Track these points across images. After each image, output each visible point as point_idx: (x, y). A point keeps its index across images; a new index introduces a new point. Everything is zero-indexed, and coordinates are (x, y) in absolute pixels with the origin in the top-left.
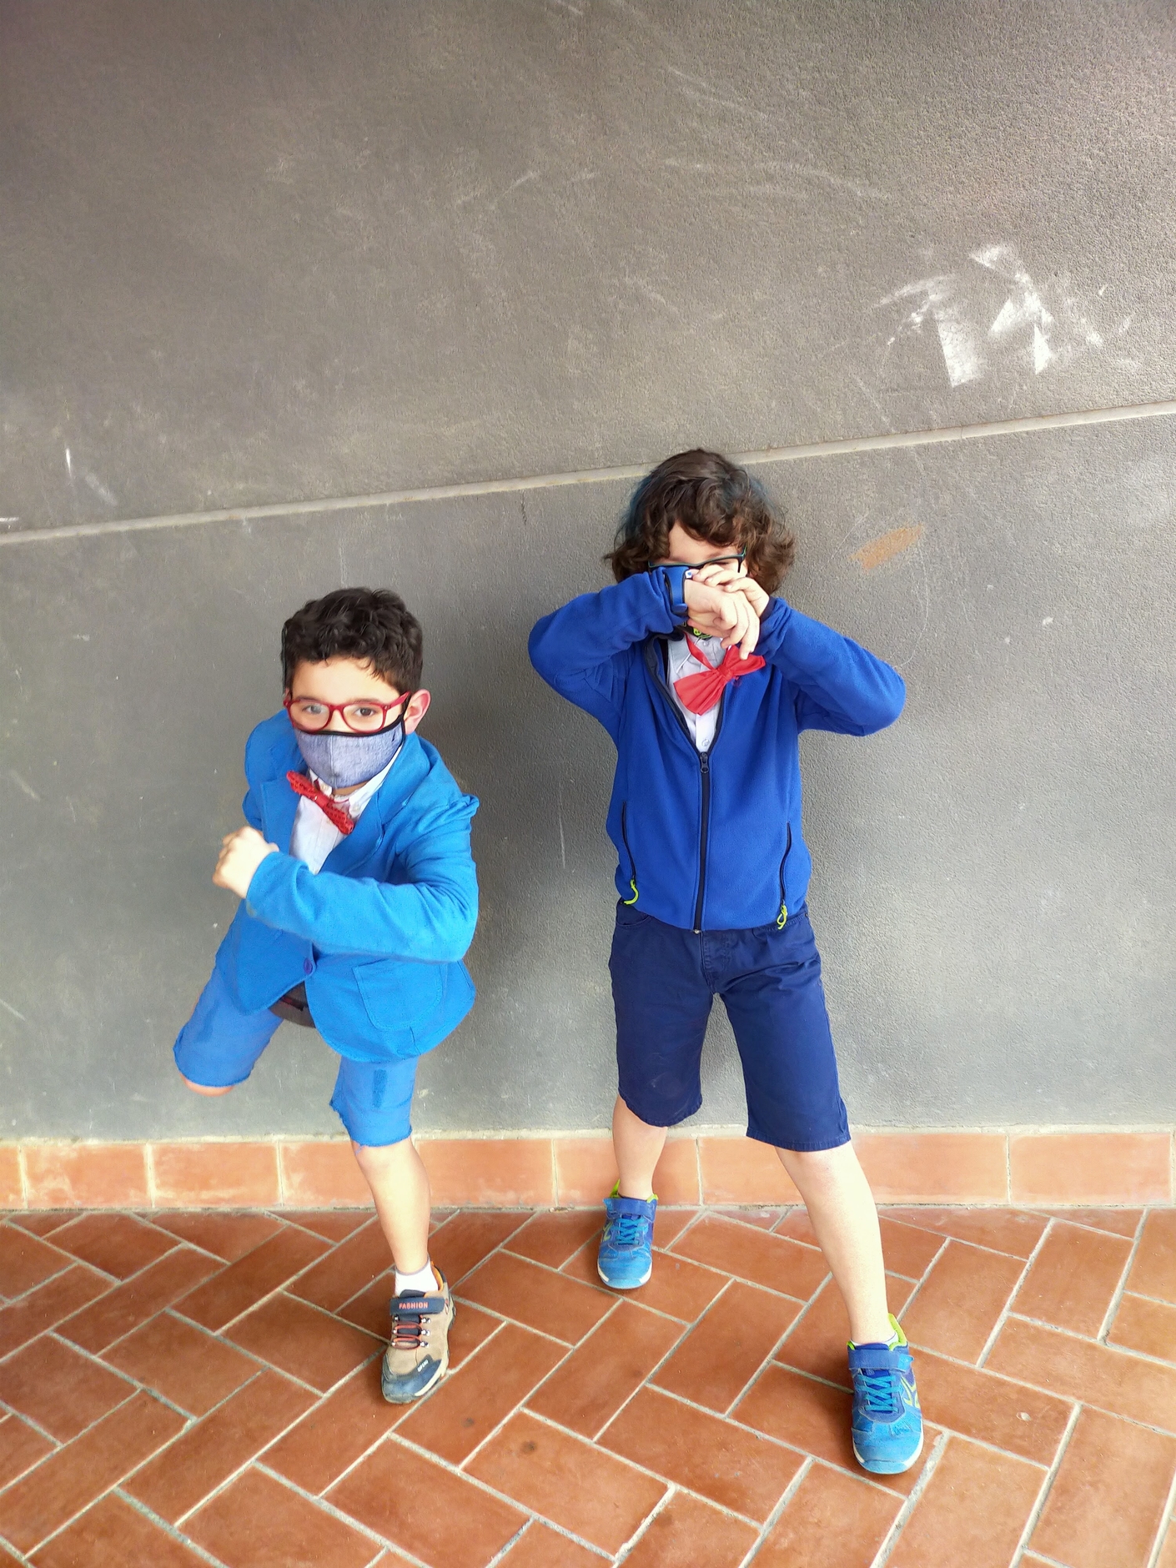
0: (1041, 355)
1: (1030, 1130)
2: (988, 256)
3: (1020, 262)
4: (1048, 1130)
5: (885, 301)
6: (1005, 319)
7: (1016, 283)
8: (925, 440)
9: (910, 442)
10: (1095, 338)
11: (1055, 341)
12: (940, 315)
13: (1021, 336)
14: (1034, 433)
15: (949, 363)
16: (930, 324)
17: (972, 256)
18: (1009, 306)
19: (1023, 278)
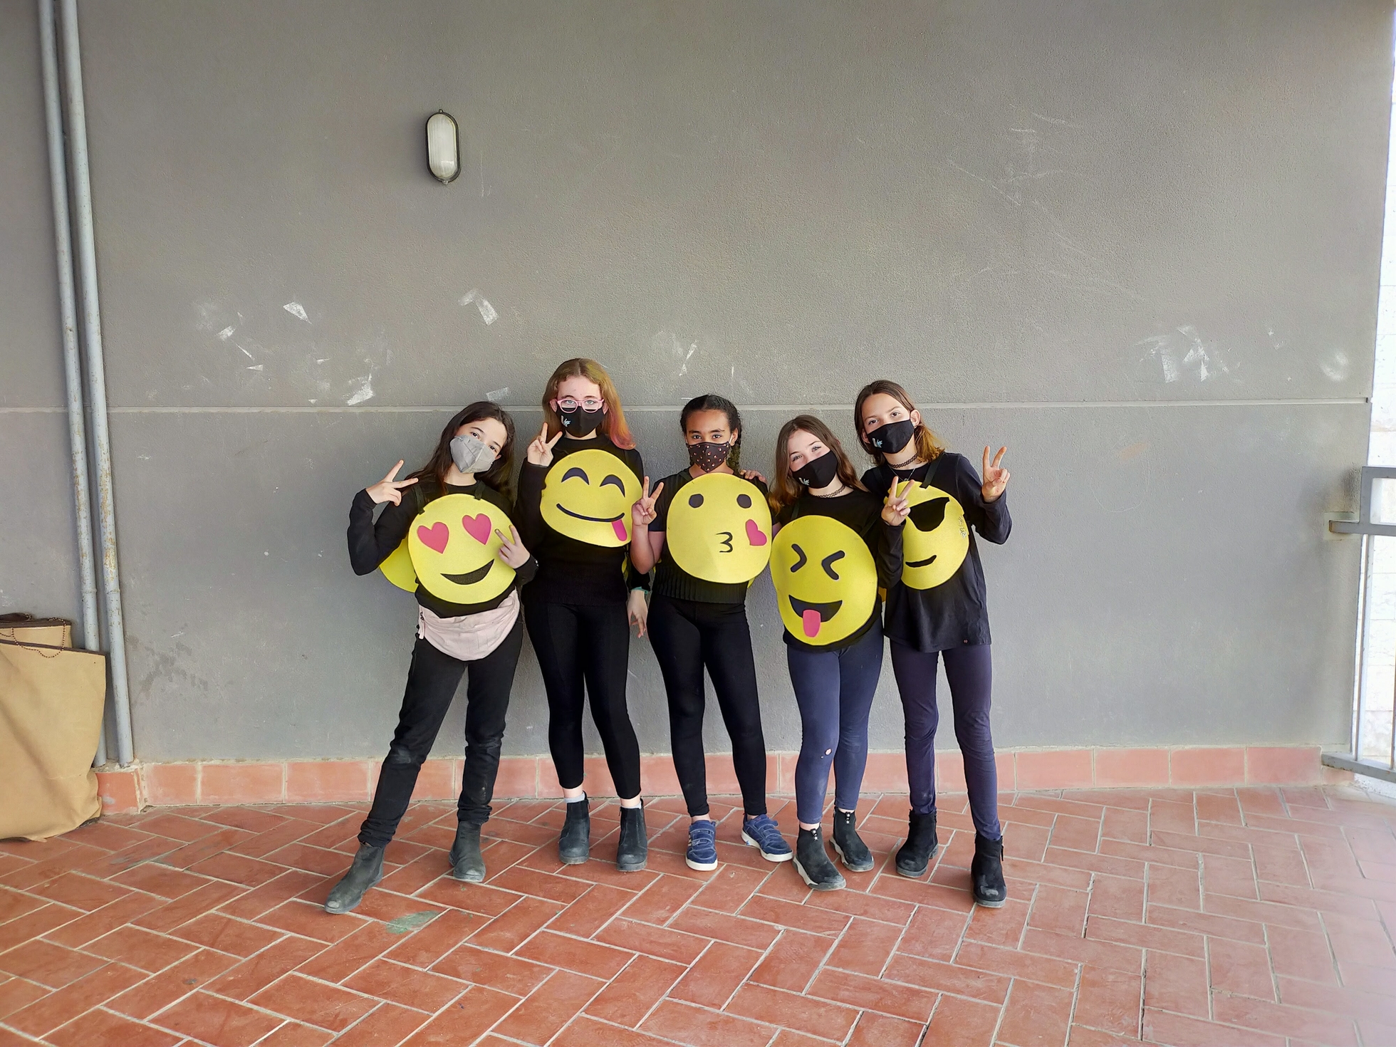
0: (1204, 373)
1: (1180, 747)
2: (1185, 330)
3: (1197, 334)
4: (1188, 747)
5: (1140, 343)
6: (1190, 356)
7: (1195, 342)
8: (1153, 404)
9: (1145, 405)
10: (1225, 369)
11: (1209, 369)
12: (1163, 352)
13: (1196, 364)
14: (1199, 406)
15: (1165, 372)
16: (1159, 355)
17: (1178, 329)
18: (1191, 351)
19: (1199, 341)
